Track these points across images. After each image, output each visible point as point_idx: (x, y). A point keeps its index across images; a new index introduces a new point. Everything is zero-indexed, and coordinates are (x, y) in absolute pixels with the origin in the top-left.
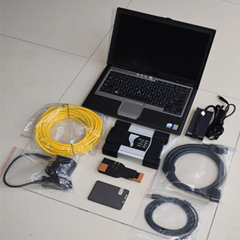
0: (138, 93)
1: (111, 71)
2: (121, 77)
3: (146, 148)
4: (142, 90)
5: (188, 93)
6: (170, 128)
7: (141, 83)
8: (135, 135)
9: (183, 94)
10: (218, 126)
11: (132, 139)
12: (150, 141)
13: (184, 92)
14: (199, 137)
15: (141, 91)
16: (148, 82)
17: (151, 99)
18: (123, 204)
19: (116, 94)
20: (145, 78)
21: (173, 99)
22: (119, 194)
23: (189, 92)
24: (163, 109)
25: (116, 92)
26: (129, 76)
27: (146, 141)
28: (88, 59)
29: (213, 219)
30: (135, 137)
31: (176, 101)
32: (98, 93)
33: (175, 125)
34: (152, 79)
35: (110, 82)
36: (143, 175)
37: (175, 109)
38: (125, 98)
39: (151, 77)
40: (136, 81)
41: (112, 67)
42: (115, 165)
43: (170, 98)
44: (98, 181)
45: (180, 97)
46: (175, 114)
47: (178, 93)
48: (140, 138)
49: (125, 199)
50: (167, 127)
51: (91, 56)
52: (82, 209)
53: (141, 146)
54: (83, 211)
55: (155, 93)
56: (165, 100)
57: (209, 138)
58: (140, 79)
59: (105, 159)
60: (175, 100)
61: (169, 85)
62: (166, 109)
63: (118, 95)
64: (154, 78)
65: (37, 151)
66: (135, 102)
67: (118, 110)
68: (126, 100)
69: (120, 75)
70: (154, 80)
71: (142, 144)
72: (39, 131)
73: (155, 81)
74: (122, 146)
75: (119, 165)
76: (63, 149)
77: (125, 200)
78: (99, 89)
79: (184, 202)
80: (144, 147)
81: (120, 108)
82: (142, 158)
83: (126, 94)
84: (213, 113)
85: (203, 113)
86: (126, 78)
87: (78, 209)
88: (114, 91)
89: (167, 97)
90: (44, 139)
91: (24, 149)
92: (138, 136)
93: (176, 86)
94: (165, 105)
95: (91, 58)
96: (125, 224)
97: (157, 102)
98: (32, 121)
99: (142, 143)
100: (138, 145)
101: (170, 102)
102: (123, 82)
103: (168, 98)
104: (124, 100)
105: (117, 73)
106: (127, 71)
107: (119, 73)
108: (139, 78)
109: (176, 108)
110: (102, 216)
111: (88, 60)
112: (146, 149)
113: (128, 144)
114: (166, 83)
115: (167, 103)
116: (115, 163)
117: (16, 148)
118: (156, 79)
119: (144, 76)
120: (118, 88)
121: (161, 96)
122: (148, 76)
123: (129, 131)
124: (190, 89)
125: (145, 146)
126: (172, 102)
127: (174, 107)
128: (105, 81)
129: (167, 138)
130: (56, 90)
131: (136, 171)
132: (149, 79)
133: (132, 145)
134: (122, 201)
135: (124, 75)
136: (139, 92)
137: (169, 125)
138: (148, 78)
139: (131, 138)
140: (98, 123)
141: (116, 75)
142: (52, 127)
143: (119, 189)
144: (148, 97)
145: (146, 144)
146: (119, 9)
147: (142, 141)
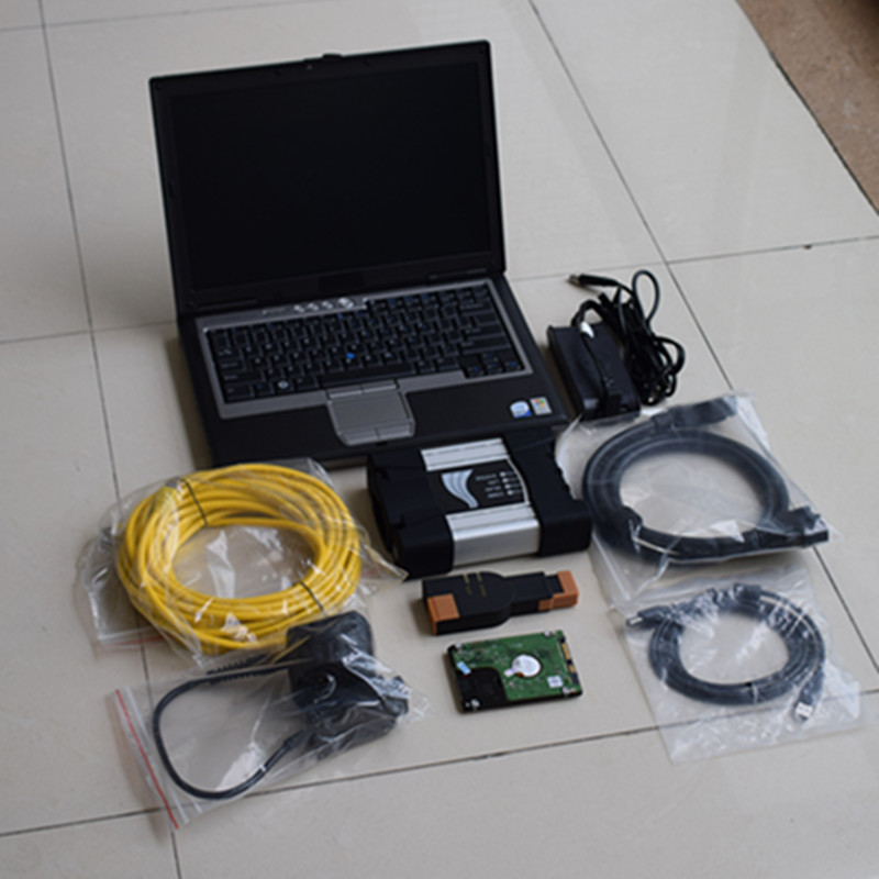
0: (348, 361)
1: (208, 333)
2: (254, 335)
3: (518, 492)
5: (488, 299)
6: (530, 415)
7: (331, 329)
8: (456, 475)
9: (480, 309)
11: (457, 488)
12: (511, 470)
13: (475, 302)
14: (624, 406)
15: (350, 350)
16: (350, 318)
17: (400, 360)
19: (286, 392)
20: (324, 308)
21: (464, 333)
23: (489, 294)
24: (461, 373)
25: (283, 385)
26: (275, 324)
27: (503, 474)
28: (88, 336)
29: (843, 601)
30: (459, 479)
32: (229, 411)
33: (533, 401)
34: (351, 303)
35: (235, 364)
36: (568, 574)
37: (492, 358)
38: (323, 392)
39: (343, 301)
41: (199, 321)
42: (471, 585)
43: (454, 335)
45: (476, 321)
46: (504, 371)
47: (460, 312)
48: (479, 474)
50: (516, 415)
51: (90, 321)
52: (485, 757)
53: (501, 494)
54: (490, 760)
55: (398, 341)
58: (317, 318)
59: (425, 583)
60: (471, 334)
61: (417, 300)
62: (470, 369)
63: (297, 391)
64: (356, 298)
65: (202, 665)
67: (339, 433)
68: (332, 396)
69: (246, 332)
70: (361, 304)
73: (364, 307)
74: (449, 517)
75: (480, 579)
76: (285, 611)
78: (220, 398)
80: (510, 492)
81: (336, 425)
82: (534, 524)
83: (315, 380)
86: (273, 331)
87: (471, 762)
90: (204, 609)
91: (148, 686)
92: (467, 473)
93: (436, 293)
94: (455, 360)
95: (95, 327)
96: (636, 732)
97: (426, 363)
99: (497, 485)
100: (491, 496)
101: (463, 344)
102: (275, 348)
104: (329, 398)
105: (229, 330)
106: (257, 312)
107: (239, 329)
108: (311, 319)
111: (93, 339)
112: (522, 495)
113: (459, 506)
114: (401, 298)
115: (457, 353)
116: (467, 580)
118: (365, 299)
119: (320, 305)
120: (277, 373)
121: (422, 339)
122: (334, 300)
123: (430, 468)
124: (486, 286)
125: (512, 489)
126: (470, 344)
127: (488, 352)
128: (218, 368)
129: (550, 439)
130: (78, 469)
131: (542, 574)
132: (341, 306)
133: (472, 502)
135: (257, 327)
136: (350, 356)
137: (519, 408)
138: (335, 306)
139: (453, 487)
141: (234, 337)
144: (389, 359)
145: (510, 483)
146: (157, 85)
147: (492, 479)
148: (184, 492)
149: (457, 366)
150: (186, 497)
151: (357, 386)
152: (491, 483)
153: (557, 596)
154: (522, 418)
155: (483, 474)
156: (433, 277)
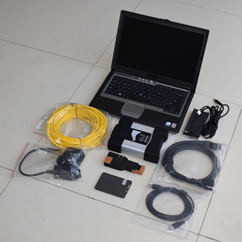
0: (139, 95)
1: (115, 76)
2: (124, 80)
3: (147, 142)
4: (144, 93)
5: (186, 96)
6: (169, 126)
7: (143, 86)
8: (137, 131)
9: (181, 97)
10: (213, 124)
12: (150, 136)
13: (182, 95)
14: (195, 135)
15: (142, 93)
16: (149, 86)
17: (151, 100)
18: (126, 193)
19: (120, 96)
20: (146, 82)
21: (172, 101)
22: (123, 184)
23: (187, 95)
24: (163, 110)
25: (120, 94)
26: (131, 80)
27: (147, 136)
28: (93, 66)
30: (137, 133)
31: (175, 102)
32: (103, 94)
33: (173, 124)
34: (153, 83)
35: (114, 85)
36: (144, 167)
37: (173, 109)
38: (127, 100)
39: (151, 81)
40: (137, 84)
41: (115, 72)
42: (119, 158)
43: (169, 100)
44: (104, 173)
45: (178, 99)
46: (173, 114)
47: (176, 95)
49: (128, 188)
50: (166, 125)
51: (96, 63)
52: (90, 197)
53: (142, 141)
54: (90, 199)
55: (155, 96)
56: (164, 102)
57: (205, 137)
58: (142, 83)
59: (110, 153)
60: (173, 102)
61: (168, 89)
62: (165, 110)
64: (155, 82)
65: (49, 146)
66: (137, 103)
67: (122, 110)
68: (128, 102)
69: (123, 79)
70: (155, 84)
71: (143, 139)
72: (50, 127)
73: (155, 85)
74: (125, 140)
75: (122, 158)
76: (72, 143)
77: (128, 190)
78: (104, 91)
79: (182, 192)
80: (145, 141)
81: (123, 108)
82: (144, 152)
83: (128, 96)
84: (208, 114)
85: (199, 113)
86: (129, 81)
87: (86, 197)
88: (117, 93)
89: (166, 99)
90: (55, 134)
91: (37, 145)
93: (175, 89)
94: (164, 106)
95: (96, 65)
96: (128, 211)
97: (157, 104)
98: (43, 119)
100: (140, 140)
101: (169, 103)
102: (126, 85)
103: (168, 100)
104: (127, 102)
105: (120, 77)
106: (129, 75)
108: (140, 82)
109: (175, 109)
110: (107, 203)
111: (93, 67)
112: (147, 143)
113: (131, 139)
114: (165, 87)
115: (166, 104)
117: (29, 144)
118: (157, 83)
119: (145, 80)
120: (121, 91)
121: (161, 98)
122: (149, 80)
123: (132, 127)
124: (188, 92)
126: (171, 104)
127: (173, 108)
128: (110, 84)
129: (166, 134)
130: (65, 93)
131: (138, 164)
132: (150, 82)
134: (125, 191)
135: (127, 79)
137: (168, 124)
139: (133, 134)
140: (103, 121)
141: (119, 79)
142: (61, 125)
143: (123, 179)
144: (149, 99)
145: (147, 139)
146: (123, 12)
147: (144, 136)
148: (75, 107)
149: (164, 107)
150: (75, 108)
151: (136, 102)
152: (143, 137)
153: (137, 170)
154: (167, 127)
155: (143, 134)
156: (176, 85)
